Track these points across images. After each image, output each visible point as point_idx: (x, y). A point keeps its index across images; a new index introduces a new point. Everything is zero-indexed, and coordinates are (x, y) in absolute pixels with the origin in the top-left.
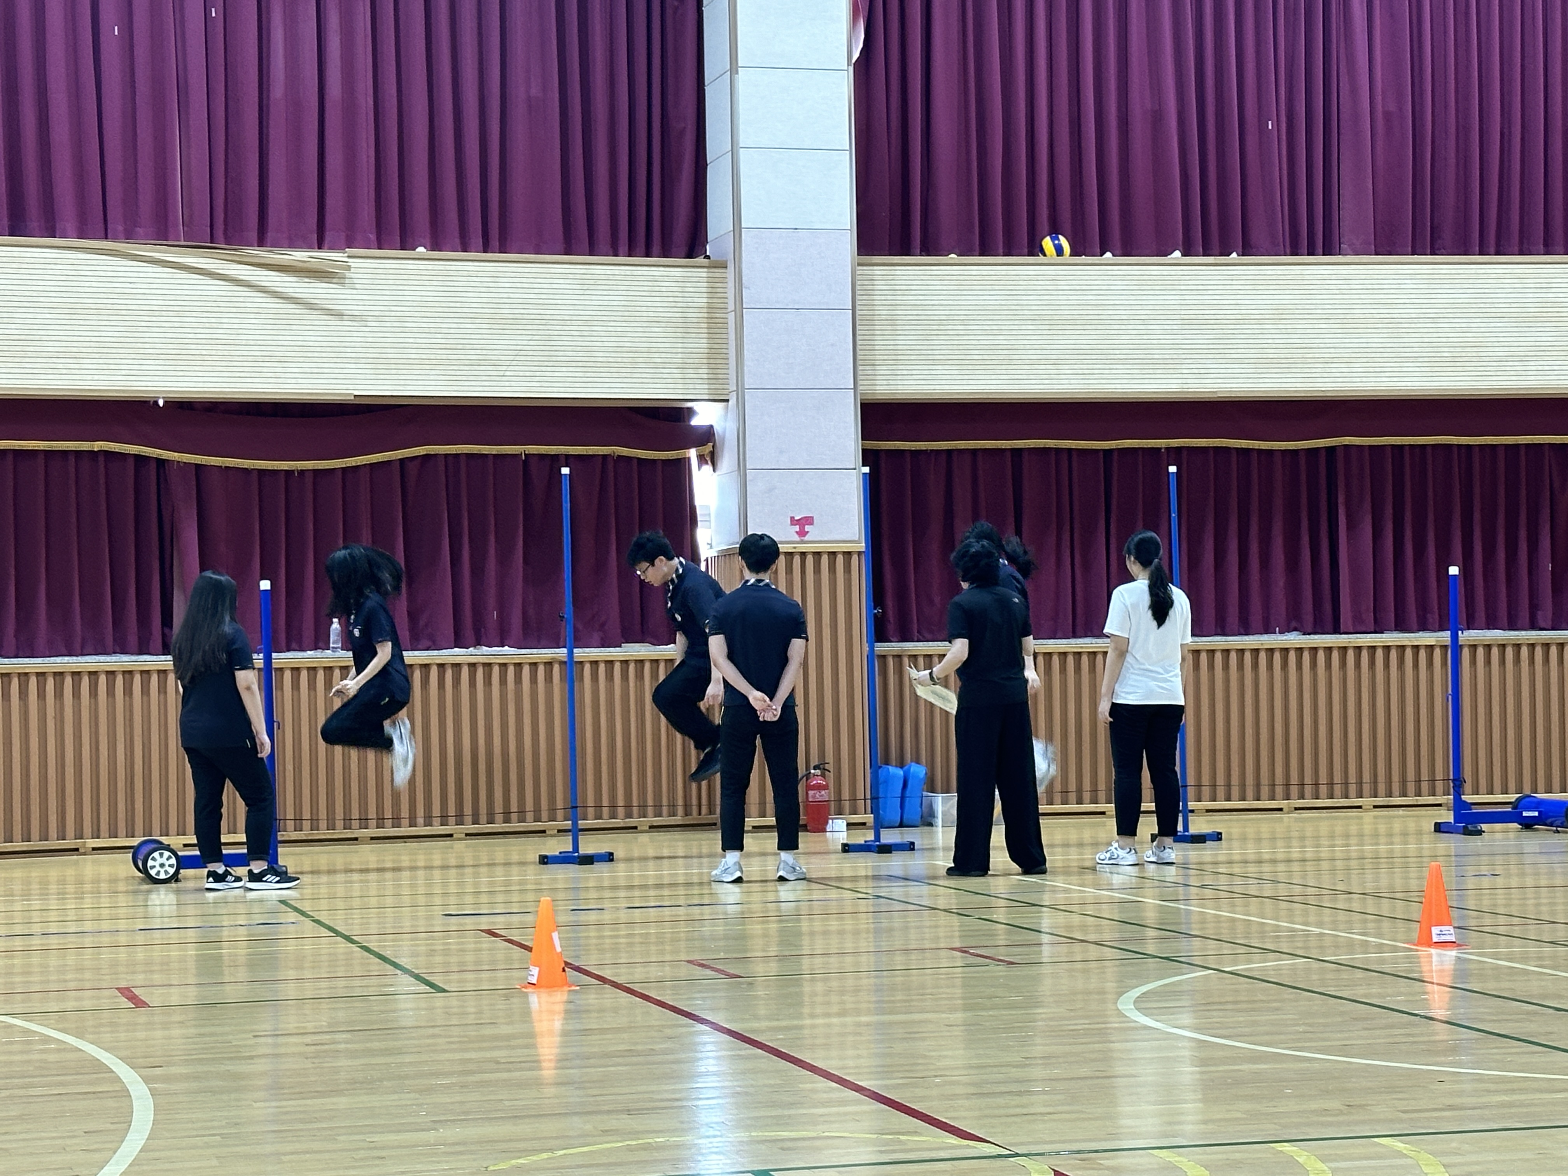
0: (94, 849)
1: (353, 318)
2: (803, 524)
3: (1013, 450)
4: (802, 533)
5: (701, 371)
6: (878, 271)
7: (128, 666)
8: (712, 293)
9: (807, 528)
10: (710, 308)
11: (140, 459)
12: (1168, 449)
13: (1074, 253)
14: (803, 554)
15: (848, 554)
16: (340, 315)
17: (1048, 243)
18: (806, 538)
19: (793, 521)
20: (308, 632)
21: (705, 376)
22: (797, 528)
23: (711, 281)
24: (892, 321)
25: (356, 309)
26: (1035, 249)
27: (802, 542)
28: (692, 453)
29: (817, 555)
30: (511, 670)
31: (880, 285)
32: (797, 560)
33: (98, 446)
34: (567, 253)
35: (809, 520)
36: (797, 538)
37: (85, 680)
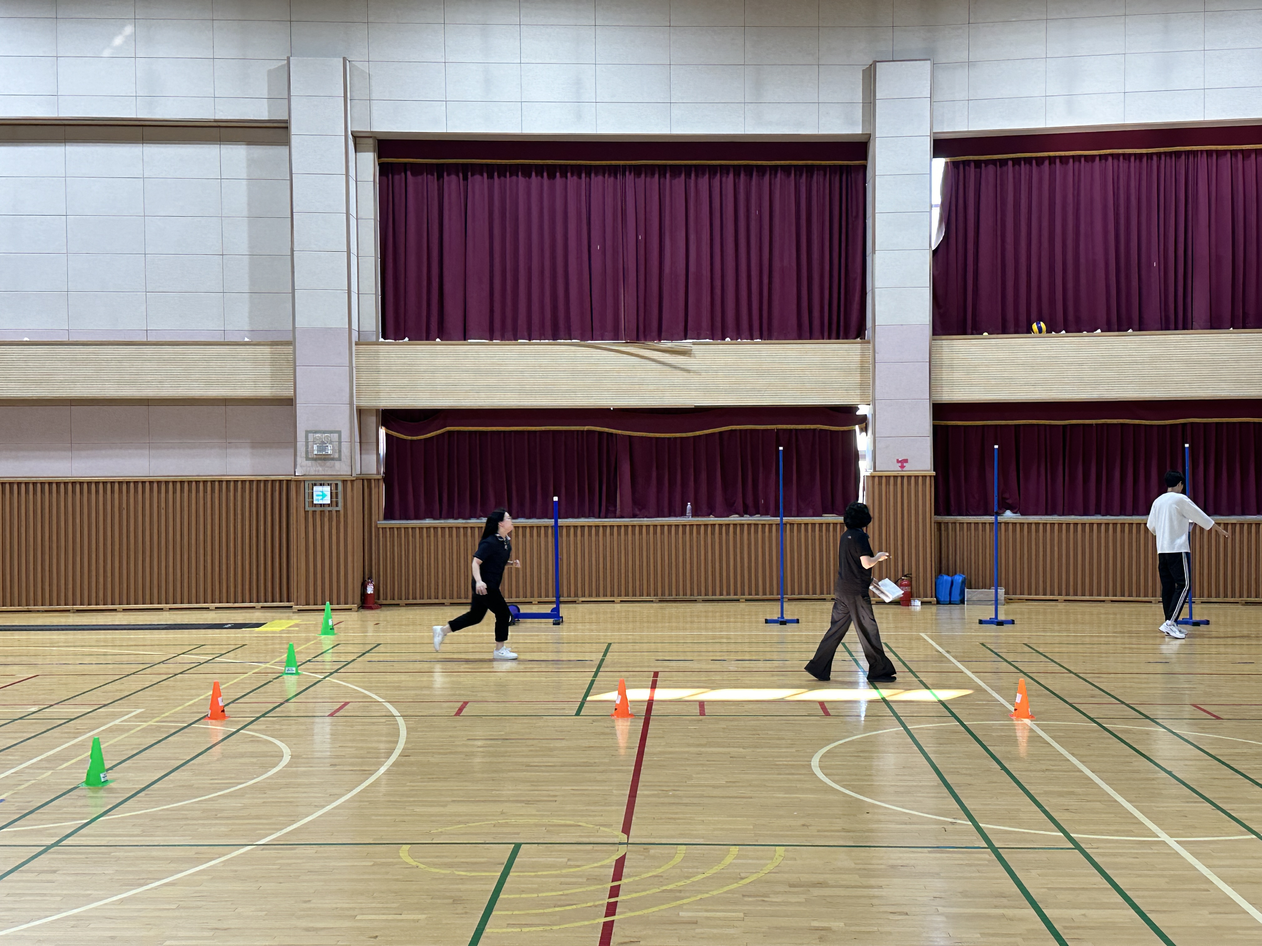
0: (582, 601)
1: (694, 372)
2: (903, 462)
3: (1015, 425)
4: (902, 467)
5: (856, 391)
6: (944, 342)
7: (597, 523)
8: (863, 355)
9: (905, 464)
10: (862, 362)
11: (601, 433)
12: (1096, 424)
13: (1049, 331)
14: (902, 477)
15: (924, 477)
16: (688, 371)
17: (1035, 327)
18: (904, 469)
19: (898, 461)
20: (678, 510)
21: (859, 394)
22: (900, 464)
23: (862, 349)
24: (951, 366)
25: (695, 368)
26: (1029, 330)
27: (903, 471)
28: (857, 428)
29: (909, 477)
30: (767, 527)
31: (946, 349)
32: (899, 479)
33: (586, 428)
34: (800, 339)
35: (906, 461)
36: (900, 469)
37: (579, 530)
